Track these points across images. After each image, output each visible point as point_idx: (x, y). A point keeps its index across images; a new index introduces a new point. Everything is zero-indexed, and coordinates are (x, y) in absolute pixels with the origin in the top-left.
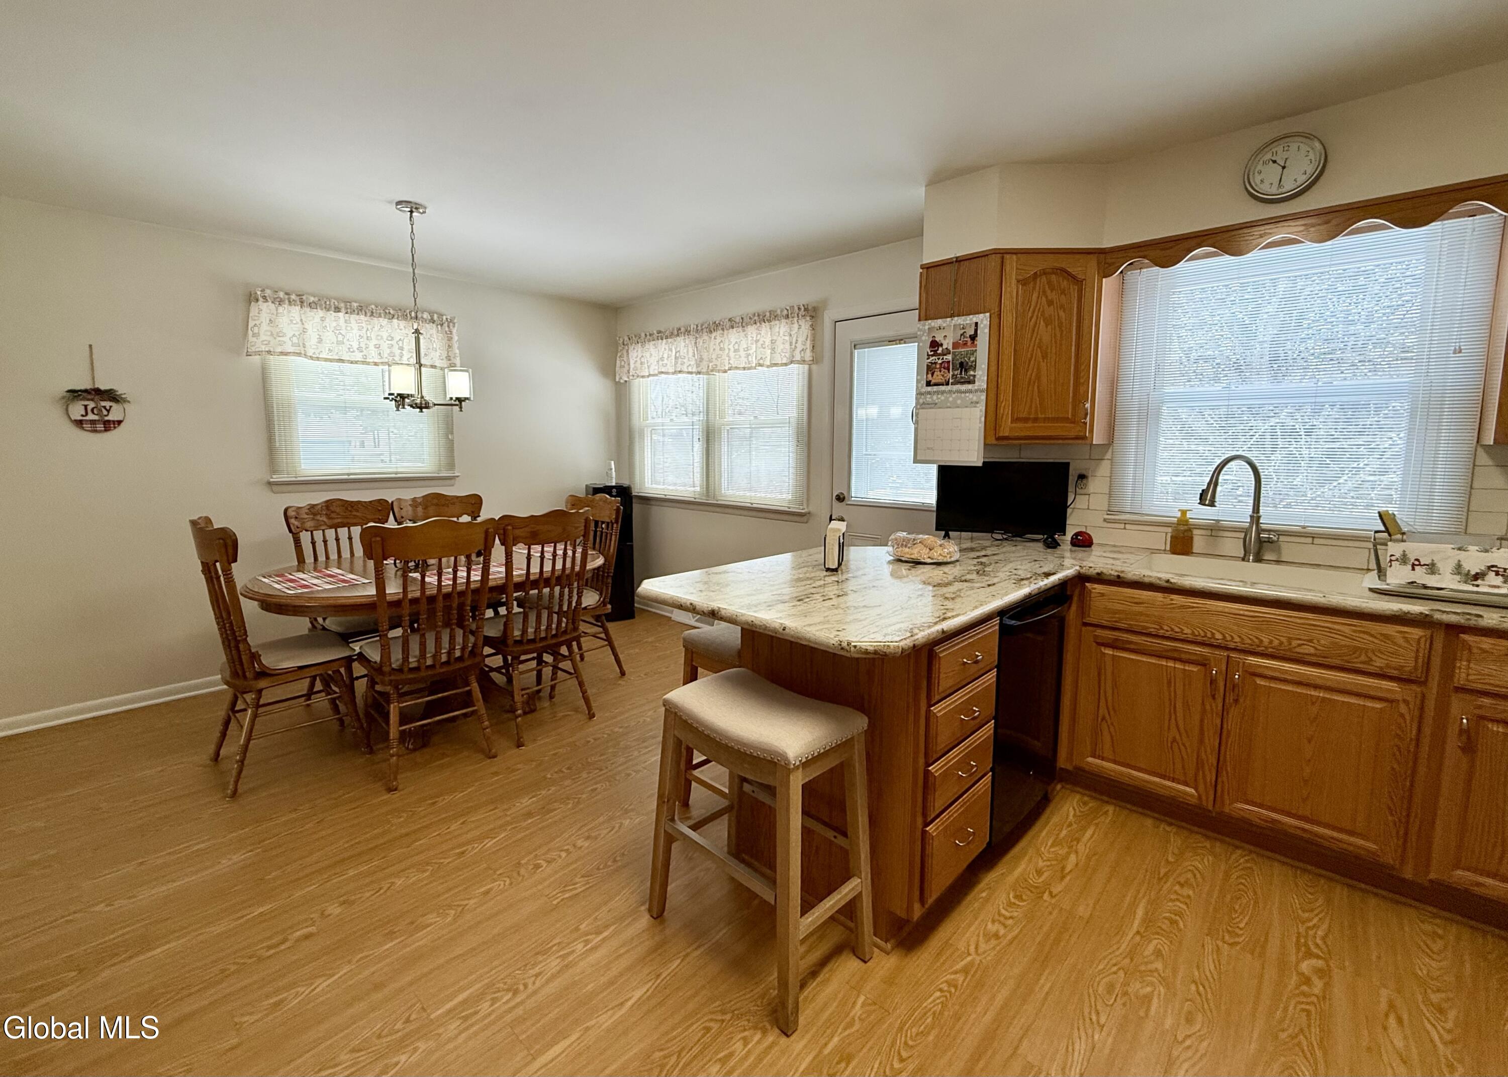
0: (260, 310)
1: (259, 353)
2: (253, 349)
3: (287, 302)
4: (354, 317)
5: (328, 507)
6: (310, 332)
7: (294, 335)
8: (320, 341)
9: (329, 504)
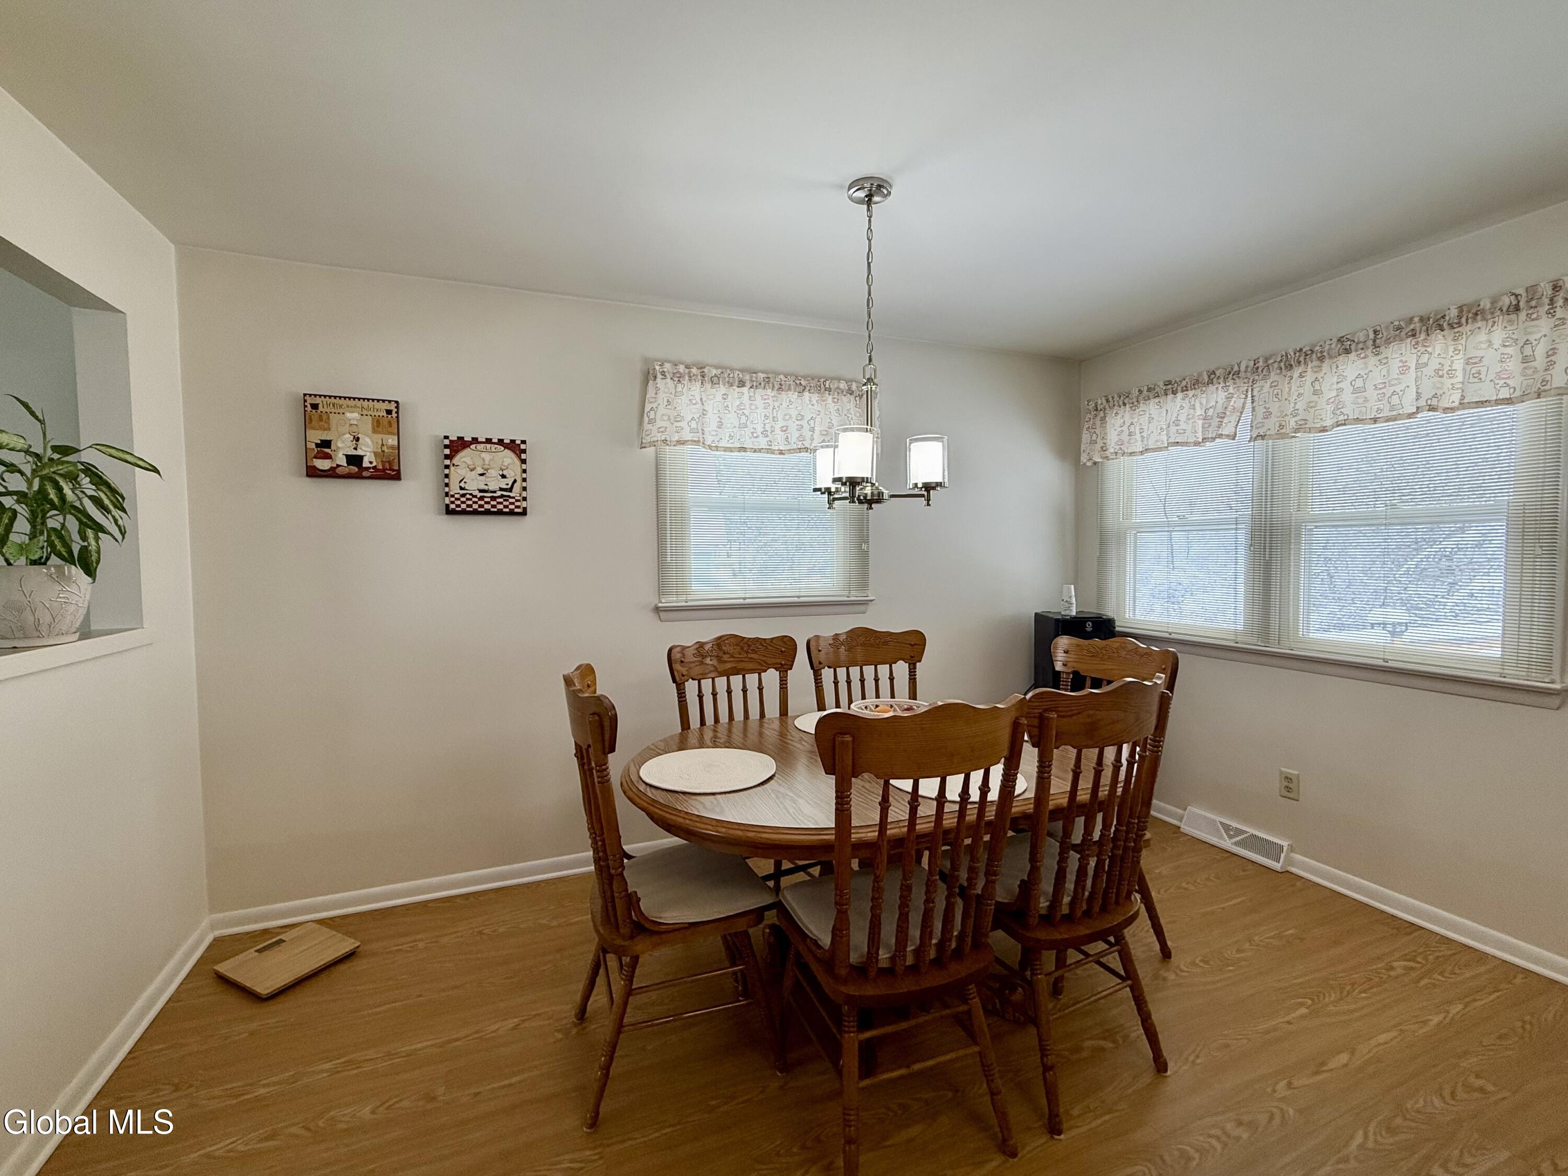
0: (657, 389)
1: (653, 444)
2: (648, 439)
3: (687, 378)
4: (760, 391)
5: (719, 645)
6: (709, 415)
7: (693, 419)
8: (720, 425)
9: (720, 642)
